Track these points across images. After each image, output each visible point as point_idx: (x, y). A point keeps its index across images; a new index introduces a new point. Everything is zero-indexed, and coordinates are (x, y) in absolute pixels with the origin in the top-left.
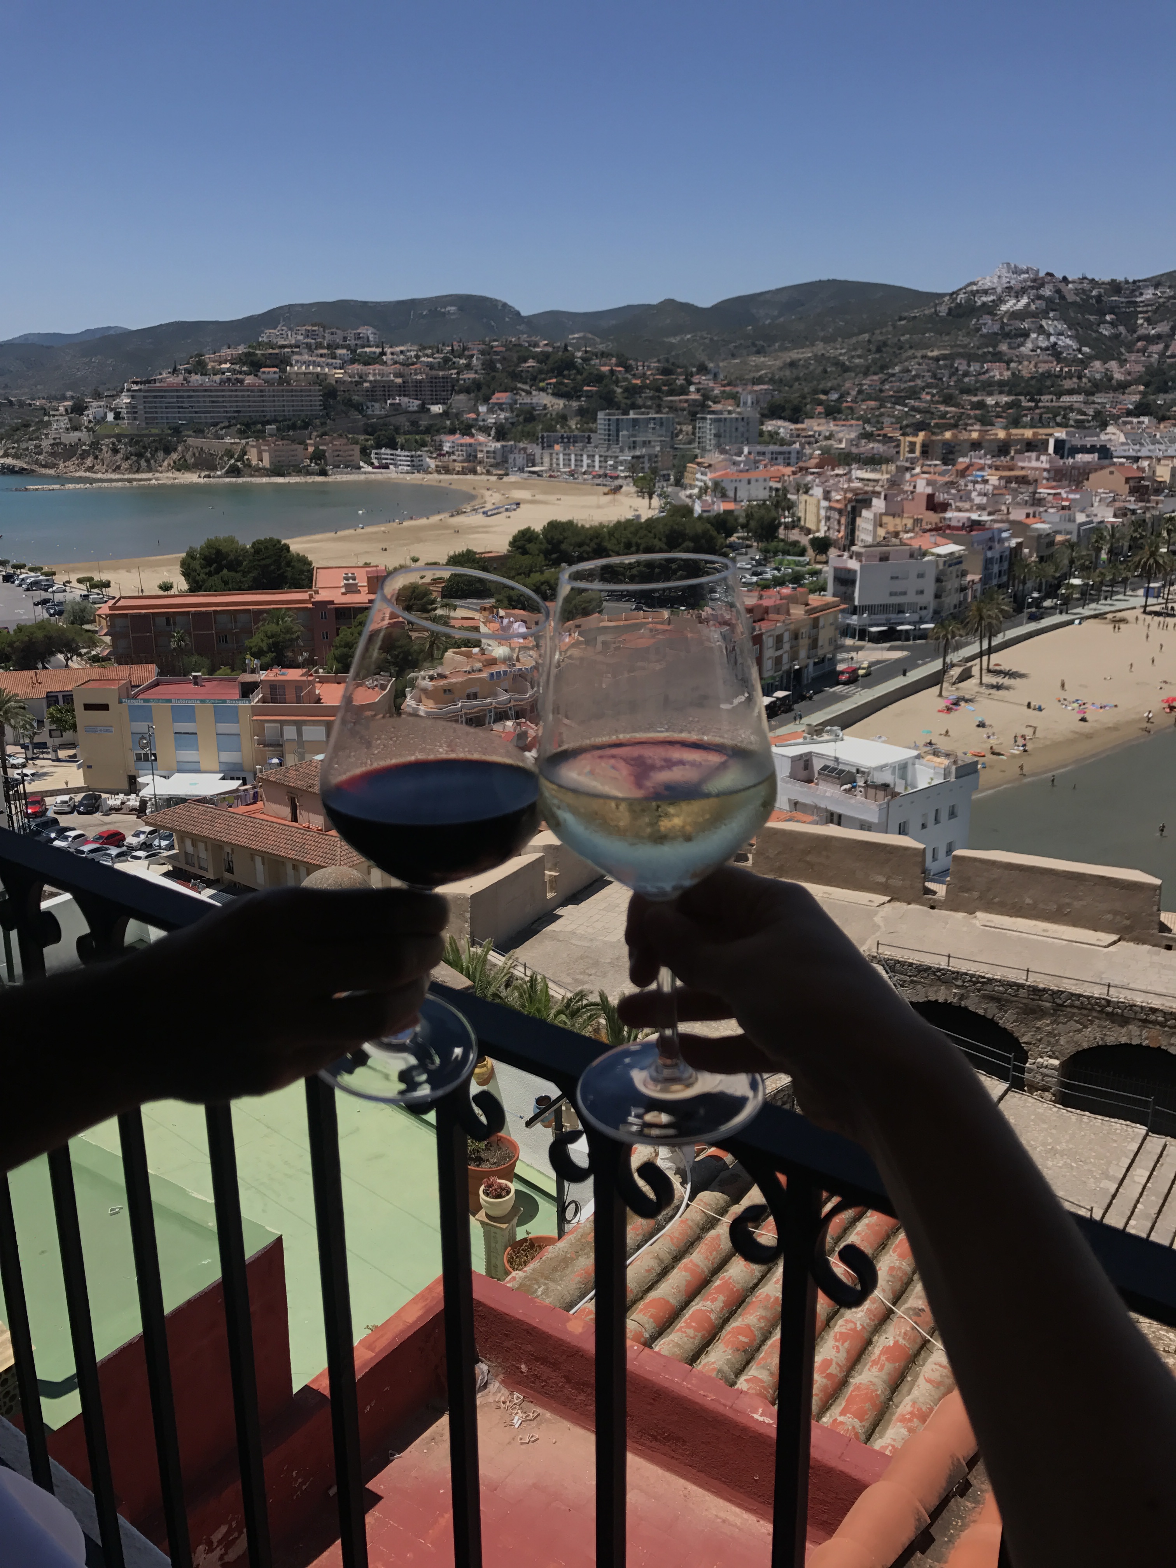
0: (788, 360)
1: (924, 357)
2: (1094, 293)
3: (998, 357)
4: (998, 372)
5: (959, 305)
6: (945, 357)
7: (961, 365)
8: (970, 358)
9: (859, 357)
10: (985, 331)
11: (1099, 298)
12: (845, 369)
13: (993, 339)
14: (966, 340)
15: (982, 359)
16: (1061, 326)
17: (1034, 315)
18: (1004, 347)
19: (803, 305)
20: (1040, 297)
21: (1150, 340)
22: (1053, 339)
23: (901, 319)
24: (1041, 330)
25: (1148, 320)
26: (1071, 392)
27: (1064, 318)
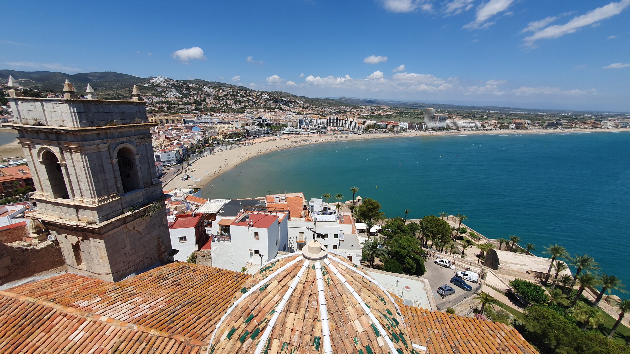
0: (107, 93)
1: (145, 95)
2: (180, 84)
3: (163, 96)
4: (163, 99)
8: (156, 96)
9: (127, 94)
10: (158, 90)
12: (125, 97)
13: (161, 92)
14: (154, 92)
15: (159, 96)
16: (175, 90)
17: (169, 88)
18: (163, 94)
20: (169, 84)
24: (171, 91)
25: (192, 90)
26: (181, 105)
27: (176, 89)
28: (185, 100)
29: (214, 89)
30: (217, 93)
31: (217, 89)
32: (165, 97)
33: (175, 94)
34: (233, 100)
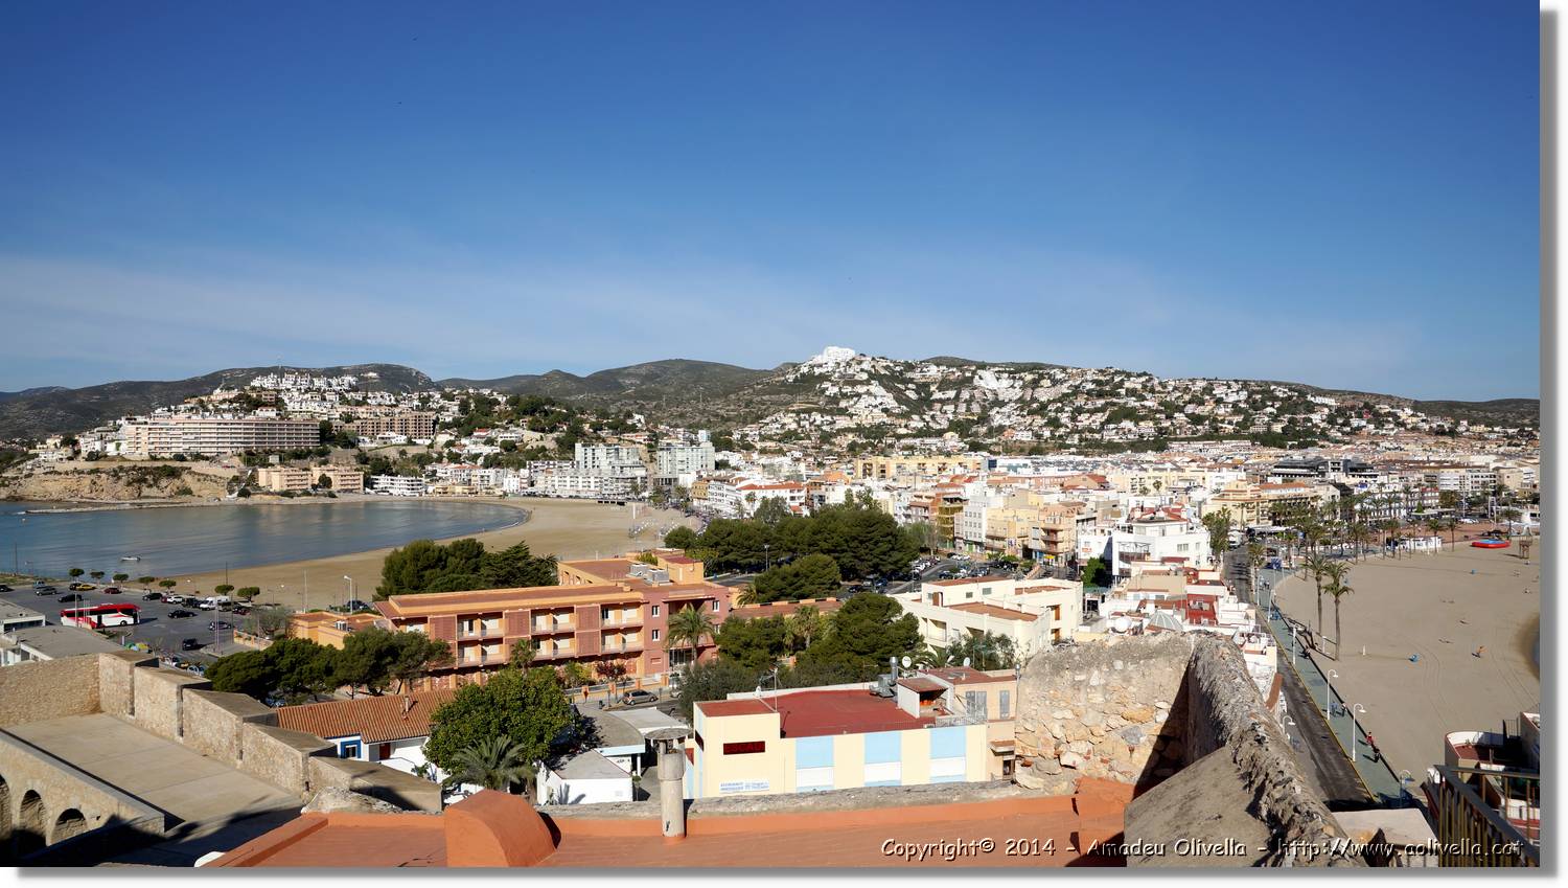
1: (787, 411)
2: (898, 370)
3: (843, 412)
4: (842, 422)
5: (803, 375)
6: (804, 411)
7: (818, 418)
8: (822, 412)
9: (732, 411)
10: (827, 393)
11: (901, 373)
13: (834, 399)
14: (816, 399)
15: (831, 412)
16: (882, 391)
17: (861, 382)
18: (845, 405)
19: (659, 377)
20: (862, 370)
21: (943, 402)
22: (879, 400)
23: (758, 384)
24: (868, 393)
25: (938, 388)
27: (884, 386)
28: (916, 423)
29: (1014, 378)
30: (1029, 392)
31: (1029, 377)
32: (851, 415)
33: (881, 404)
34: (1102, 410)
